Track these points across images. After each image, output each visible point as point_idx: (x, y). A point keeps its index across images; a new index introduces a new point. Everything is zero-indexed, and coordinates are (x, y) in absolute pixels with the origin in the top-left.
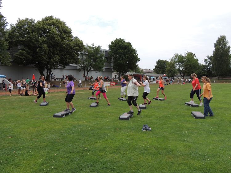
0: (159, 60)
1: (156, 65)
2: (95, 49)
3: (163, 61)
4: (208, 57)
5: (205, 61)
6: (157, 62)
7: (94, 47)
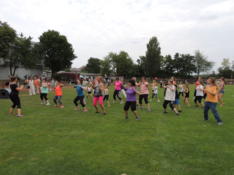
0: (91, 58)
1: (88, 63)
2: (24, 40)
3: (95, 59)
4: (140, 57)
5: (137, 62)
6: (89, 60)
7: (23, 37)
